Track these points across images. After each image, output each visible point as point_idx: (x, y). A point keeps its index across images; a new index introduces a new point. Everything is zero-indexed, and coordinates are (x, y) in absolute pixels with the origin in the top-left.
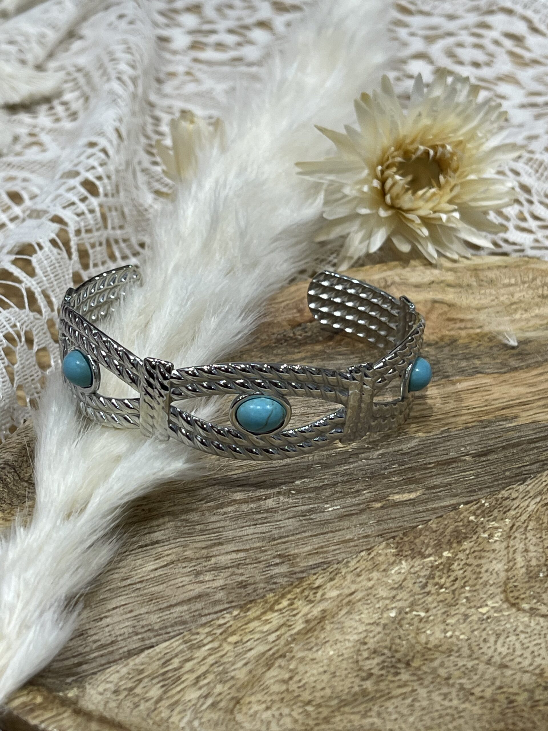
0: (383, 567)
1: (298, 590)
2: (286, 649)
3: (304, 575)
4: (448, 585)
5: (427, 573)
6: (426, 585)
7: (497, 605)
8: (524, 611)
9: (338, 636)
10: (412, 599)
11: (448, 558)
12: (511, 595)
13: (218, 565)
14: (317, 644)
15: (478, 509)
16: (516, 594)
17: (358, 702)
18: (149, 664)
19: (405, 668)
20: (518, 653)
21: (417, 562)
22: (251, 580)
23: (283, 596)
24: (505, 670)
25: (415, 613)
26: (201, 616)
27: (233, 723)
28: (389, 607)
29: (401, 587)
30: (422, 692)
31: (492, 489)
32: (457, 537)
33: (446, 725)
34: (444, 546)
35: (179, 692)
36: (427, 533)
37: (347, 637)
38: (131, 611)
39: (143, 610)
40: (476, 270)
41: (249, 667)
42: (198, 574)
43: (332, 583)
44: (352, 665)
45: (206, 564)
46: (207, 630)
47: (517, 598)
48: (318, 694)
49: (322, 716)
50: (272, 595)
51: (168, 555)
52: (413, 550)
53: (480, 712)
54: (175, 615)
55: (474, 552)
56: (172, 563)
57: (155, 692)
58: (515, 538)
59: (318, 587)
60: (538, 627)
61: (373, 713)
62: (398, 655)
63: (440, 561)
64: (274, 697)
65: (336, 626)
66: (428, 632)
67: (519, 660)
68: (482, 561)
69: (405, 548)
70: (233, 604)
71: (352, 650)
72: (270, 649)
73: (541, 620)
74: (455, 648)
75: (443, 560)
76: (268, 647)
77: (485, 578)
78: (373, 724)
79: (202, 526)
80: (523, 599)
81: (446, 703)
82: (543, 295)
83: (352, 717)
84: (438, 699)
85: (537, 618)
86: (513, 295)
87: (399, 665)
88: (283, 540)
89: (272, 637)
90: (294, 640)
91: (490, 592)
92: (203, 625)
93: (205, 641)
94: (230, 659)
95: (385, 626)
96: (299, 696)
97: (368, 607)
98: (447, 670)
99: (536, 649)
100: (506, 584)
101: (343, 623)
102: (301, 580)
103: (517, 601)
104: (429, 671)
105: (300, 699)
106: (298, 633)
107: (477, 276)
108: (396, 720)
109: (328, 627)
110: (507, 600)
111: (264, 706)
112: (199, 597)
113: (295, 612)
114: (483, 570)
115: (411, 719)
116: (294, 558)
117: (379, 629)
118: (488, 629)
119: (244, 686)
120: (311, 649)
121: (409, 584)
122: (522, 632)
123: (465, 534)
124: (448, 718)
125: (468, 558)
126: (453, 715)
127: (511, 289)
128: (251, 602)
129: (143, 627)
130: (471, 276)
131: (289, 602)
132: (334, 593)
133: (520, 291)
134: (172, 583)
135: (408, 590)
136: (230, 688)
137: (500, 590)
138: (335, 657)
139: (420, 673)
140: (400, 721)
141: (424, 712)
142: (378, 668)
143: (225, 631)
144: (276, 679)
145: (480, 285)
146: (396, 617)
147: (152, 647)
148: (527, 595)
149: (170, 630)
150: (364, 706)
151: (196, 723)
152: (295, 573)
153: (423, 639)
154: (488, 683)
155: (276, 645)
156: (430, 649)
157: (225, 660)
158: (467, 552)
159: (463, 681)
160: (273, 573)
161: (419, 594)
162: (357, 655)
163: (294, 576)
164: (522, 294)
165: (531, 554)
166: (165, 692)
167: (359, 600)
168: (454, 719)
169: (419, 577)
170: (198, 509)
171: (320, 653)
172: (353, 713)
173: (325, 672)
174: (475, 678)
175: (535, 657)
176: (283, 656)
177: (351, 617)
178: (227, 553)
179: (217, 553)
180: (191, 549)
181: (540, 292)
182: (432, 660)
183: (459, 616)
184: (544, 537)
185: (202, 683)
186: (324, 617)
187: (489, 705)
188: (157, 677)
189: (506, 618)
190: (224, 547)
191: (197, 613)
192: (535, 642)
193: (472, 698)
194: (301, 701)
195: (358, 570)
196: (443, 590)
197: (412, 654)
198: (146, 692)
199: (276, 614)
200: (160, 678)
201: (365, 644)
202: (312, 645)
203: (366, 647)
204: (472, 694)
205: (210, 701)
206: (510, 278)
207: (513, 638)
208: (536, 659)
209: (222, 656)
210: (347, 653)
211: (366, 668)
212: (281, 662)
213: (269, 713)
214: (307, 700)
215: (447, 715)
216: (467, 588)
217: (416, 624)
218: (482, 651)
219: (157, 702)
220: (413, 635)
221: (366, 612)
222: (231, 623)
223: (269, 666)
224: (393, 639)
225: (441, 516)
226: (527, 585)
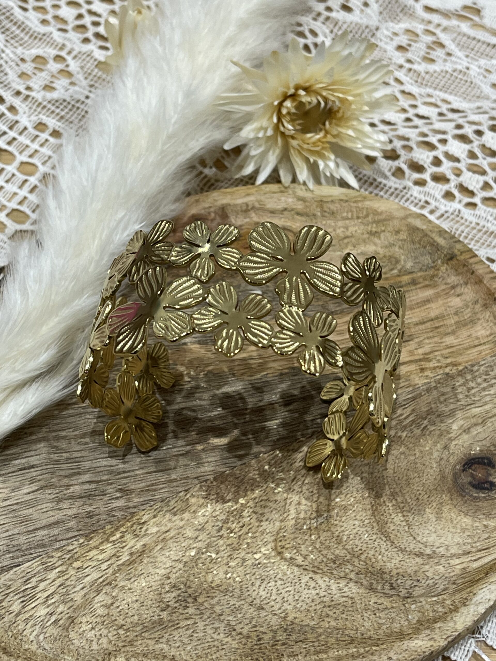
0: (193, 508)
1: (129, 524)
2: (113, 577)
3: (135, 510)
4: (237, 530)
5: (224, 517)
6: (221, 529)
7: (268, 552)
8: (286, 559)
9: (151, 570)
10: (208, 541)
11: (242, 504)
12: (280, 544)
13: (74, 495)
14: (135, 576)
15: (273, 458)
16: (283, 543)
17: (156, 629)
18: (15, 581)
19: (193, 603)
20: (273, 597)
21: (219, 506)
22: (97, 511)
23: (117, 529)
24: (261, 612)
25: (208, 554)
26: (56, 541)
27: (67, 639)
28: (192, 547)
29: (202, 529)
30: (201, 625)
31: (287, 441)
32: (252, 485)
33: (212, 655)
34: (241, 493)
35: (33, 608)
36: (231, 479)
37: (158, 571)
38: (7, 531)
39: (16, 531)
40: (321, 201)
41: (85, 591)
42: (59, 501)
43: (155, 520)
44: (156, 596)
45: (65, 492)
46: (59, 554)
47: (283, 547)
48: (129, 620)
49: (128, 639)
50: (110, 526)
51: (39, 481)
52: (217, 494)
53: (237, 646)
54: (38, 538)
55: (262, 501)
56: (41, 488)
57: (16, 607)
58: (294, 490)
59: (144, 523)
60: (292, 576)
61: (164, 640)
62: (190, 591)
63: (235, 507)
64: (98, 620)
65: (151, 560)
66: (215, 572)
67: (273, 603)
68: (266, 510)
69: (212, 493)
70: (81, 532)
71: (159, 583)
72: (102, 577)
73: (296, 569)
74: (231, 589)
75: (238, 506)
76: (100, 575)
77: (264, 527)
78: (162, 650)
79: (68, 455)
80: (287, 549)
81: (215, 636)
82: (371, 231)
83: (149, 642)
84: (210, 632)
85: (293, 567)
86: (347, 229)
87: (190, 600)
88: (126, 475)
89: (104, 566)
90: (119, 570)
91: (265, 540)
92: (57, 549)
93: (57, 565)
94: (73, 583)
95: (186, 563)
96: (116, 620)
97: (176, 544)
98: (221, 608)
99: (286, 595)
100: (278, 533)
101: (157, 557)
102: (133, 514)
103: (283, 550)
104: (209, 607)
105: (116, 623)
106: (123, 564)
107: (322, 207)
108: (178, 647)
109: (145, 561)
110: (275, 549)
111: (90, 626)
112: (57, 523)
113: (124, 544)
114: (264, 519)
115: (189, 648)
116: (131, 493)
117: (181, 566)
118: (257, 573)
119: (79, 608)
120: (129, 580)
121: (209, 526)
122: (280, 579)
123: (259, 482)
124: (214, 649)
125: (255, 507)
126: (218, 647)
127: (347, 222)
128: (94, 531)
129: (14, 546)
130: (317, 207)
131: (121, 535)
132: (155, 530)
133: (354, 225)
134: (39, 507)
135: (208, 532)
136: (68, 609)
137: (273, 538)
138: (146, 588)
139: (202, 608)
140: (180, 649)
141: (199, 642)
142: (174, 601)
143: (72, 557)
144: (102, 603)
145: (323, 216)
146: (194, 556)
147: (19, 565)
148: (291, 545)
149: (33, 551)
150: (159, 633)
151: (41, 637)
152: (129, 508)
153: (210, 578)
154: (247, 621)
155: (106, 574)
156: (213, 588)
157: (68, 583)
158: (257, 500)
159: (230, 618)
160: (114, 505)
161: (215, 537)
162: (162, 588)
163: (128, 510)
164: (355, 229)
165: (302, 507)
166: (24, 607)
167: (171, 538)
168: (218, 651)
169: (217, 520)
170: (66, 436)
171: (136, 583)
172: (150, 639)
173: (137, 601)
174: (240, 616)
175: (284, 602)
176: (110, 584)
177: (163, 553)
178: (83, 483)
179: (75, 482)
180: (57, 476)
181: (369, 229)
182: (213, 598)
183: (239, 560)
184: (315, 491)
185: (50, 602)
186: (144, 551)
187: (244, 640)
188: (19, 593)
189: (272, 565)
190: (81, 476)
191: (54, 538)
192: (287, 589)
193: (234, 633)
194: (116, 625)
195: (175, 510)
196: (232, 535)
197: (200, 591)
198: (11, 606)
199: (111, 544)
200: (21, 595)
201: (169, 578)
202: (132, 575)
203: (169, 581)
204: (235, 630)
205: (53, 618)
206: (347, 212)
207: (273, 583)
208: (284, 604)
209: (67, 580)
210: (155, 585)
211: (165, 600)
212: (107, 589)
213: (93, 632)
214: (120, 625)
215: (214, 646)
216: (250, 535)
217: (208, 564)
218: (248, 593)
219: (17, 615)
220: (203, 574)
221: (174, 549)
222: (77, 549)
223: (98, 592)
224: (188, 576)
225: (245, 464)
226: (292, 536)
